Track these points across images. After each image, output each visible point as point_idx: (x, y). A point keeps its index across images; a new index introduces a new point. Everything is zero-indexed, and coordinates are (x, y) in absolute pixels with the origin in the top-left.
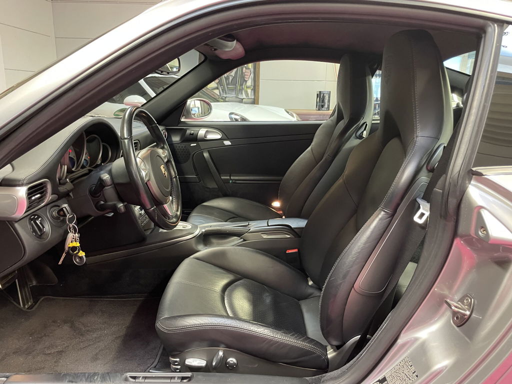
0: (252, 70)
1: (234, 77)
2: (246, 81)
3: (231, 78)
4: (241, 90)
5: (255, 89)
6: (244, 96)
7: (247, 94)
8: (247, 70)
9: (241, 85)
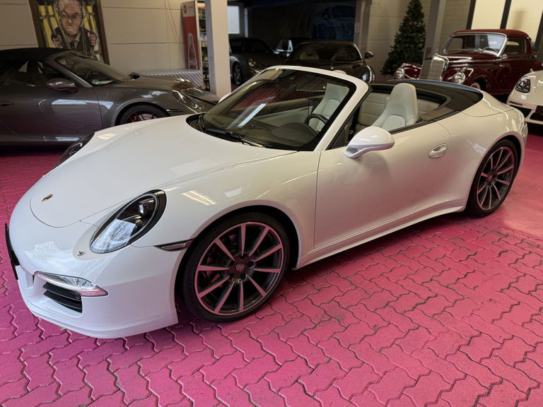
0: (97, 35)
1: (79, 43)
2: (93, 47)
3: (76, 44)
5: (104, 53)
8: (92, 35)
9: (89, 50)
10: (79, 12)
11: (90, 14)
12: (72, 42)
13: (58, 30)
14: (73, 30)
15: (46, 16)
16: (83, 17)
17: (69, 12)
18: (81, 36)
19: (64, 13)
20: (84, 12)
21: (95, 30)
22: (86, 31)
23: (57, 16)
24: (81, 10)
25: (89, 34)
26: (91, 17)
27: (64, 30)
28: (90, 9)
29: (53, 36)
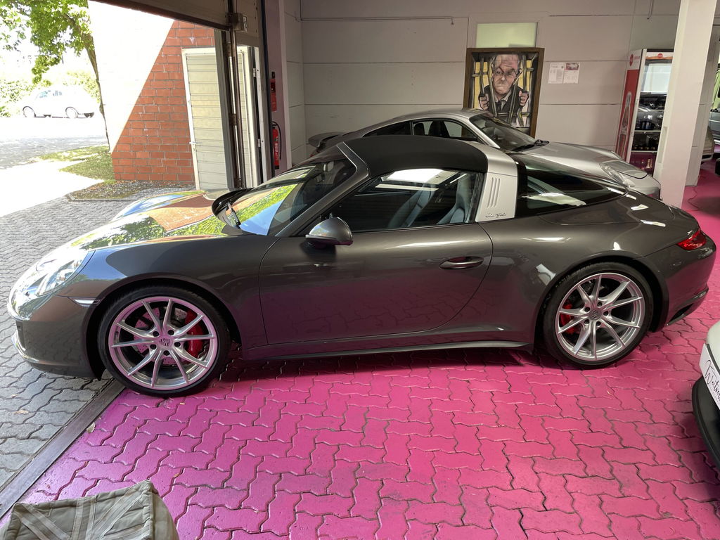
0: (530, 93)
1: (507, 102)
2: (522, 107)
3: (503, 104)
4: (514, 118)
5: (533, 115)
6: (518, 125)
7: (521, 122)
8: (524, 94)
9: (515, 111)
10: (516, 68)
11: (527, 69)
12: (499, 102)
13: (488, 89)
14: (503, 88)
15: (479, 74)
16: (519, 73)
17: (505, 68)
18: (512, 94)
19: (499, 70)
20: (522, 67)
21: (528, 89)
22: (518, 89)
23: (491, 72)
24: (519, 65)
25: (520, 92)
26: (528, 73)
27: (494, 88)
28: (529, 64)
29: (481, 95)
